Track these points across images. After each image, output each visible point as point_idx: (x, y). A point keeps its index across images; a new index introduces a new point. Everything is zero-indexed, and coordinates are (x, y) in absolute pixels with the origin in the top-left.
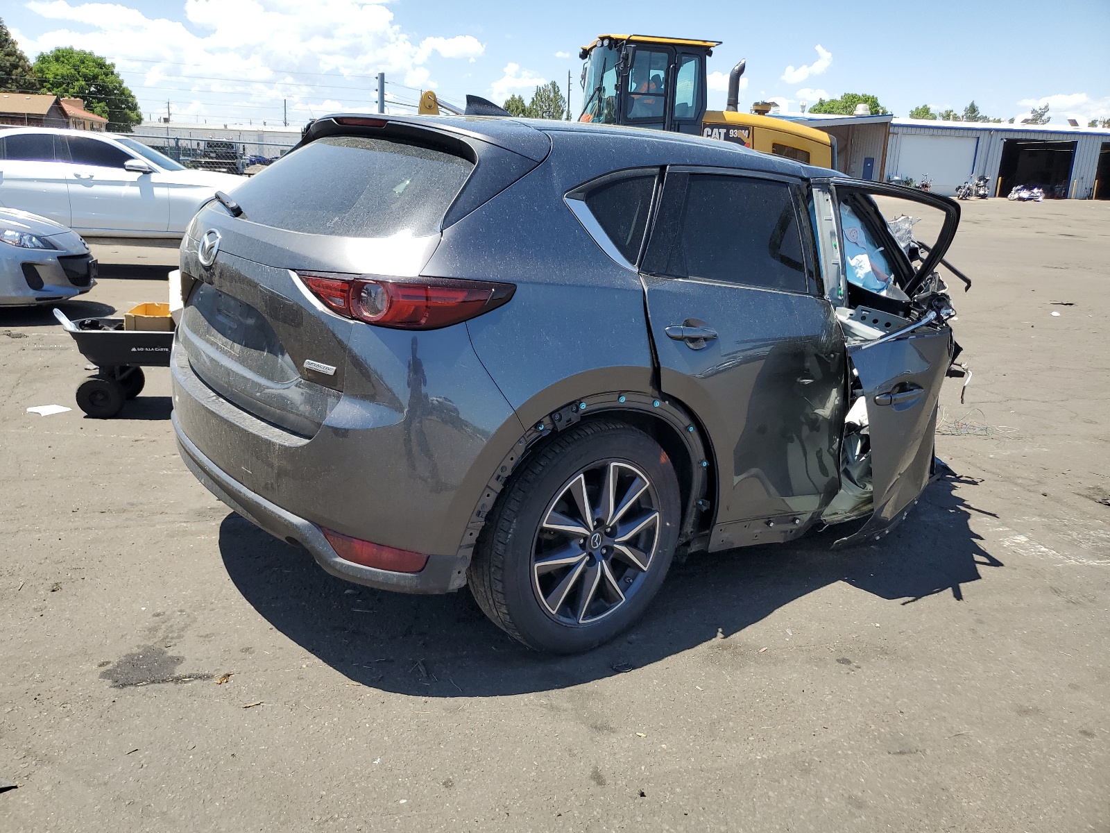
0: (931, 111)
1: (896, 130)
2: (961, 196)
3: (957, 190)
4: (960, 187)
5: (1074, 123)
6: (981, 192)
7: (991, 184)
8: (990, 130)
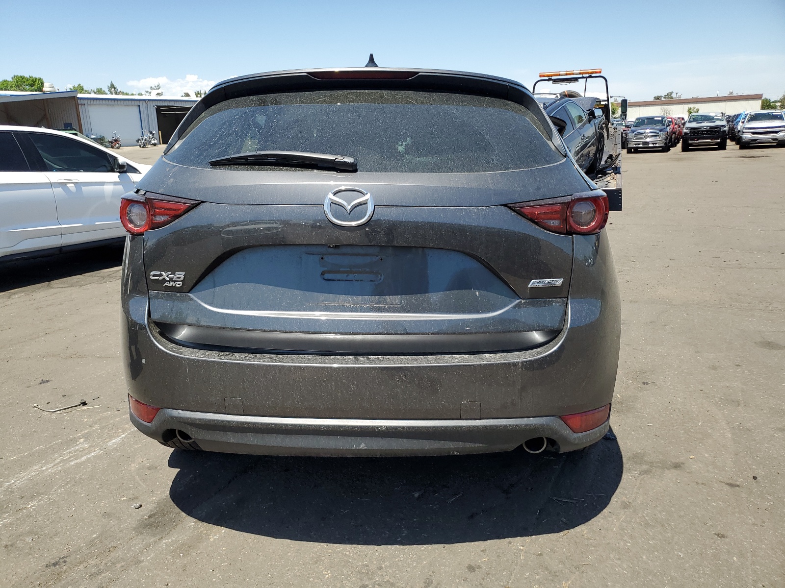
0: (85, 88)
1: (82, 101)
2: (142, 146)
3: (138, 141)
4: (139, 140)
5: (187, 95)
6: (153, 142)
7: (156, 136)
8: (145, 100)
